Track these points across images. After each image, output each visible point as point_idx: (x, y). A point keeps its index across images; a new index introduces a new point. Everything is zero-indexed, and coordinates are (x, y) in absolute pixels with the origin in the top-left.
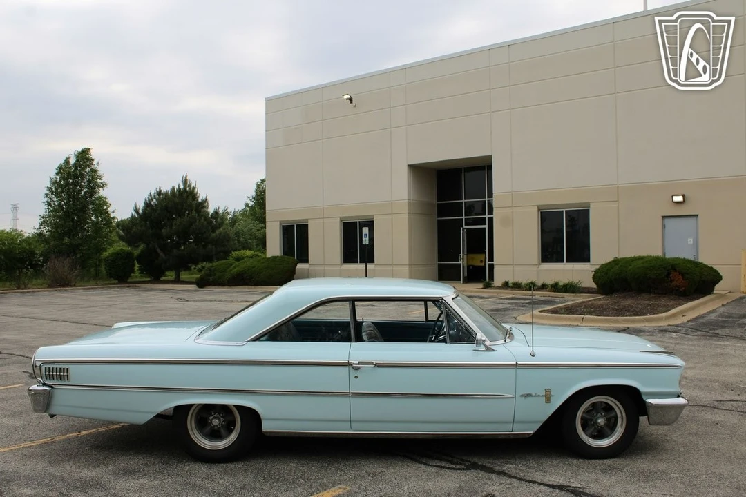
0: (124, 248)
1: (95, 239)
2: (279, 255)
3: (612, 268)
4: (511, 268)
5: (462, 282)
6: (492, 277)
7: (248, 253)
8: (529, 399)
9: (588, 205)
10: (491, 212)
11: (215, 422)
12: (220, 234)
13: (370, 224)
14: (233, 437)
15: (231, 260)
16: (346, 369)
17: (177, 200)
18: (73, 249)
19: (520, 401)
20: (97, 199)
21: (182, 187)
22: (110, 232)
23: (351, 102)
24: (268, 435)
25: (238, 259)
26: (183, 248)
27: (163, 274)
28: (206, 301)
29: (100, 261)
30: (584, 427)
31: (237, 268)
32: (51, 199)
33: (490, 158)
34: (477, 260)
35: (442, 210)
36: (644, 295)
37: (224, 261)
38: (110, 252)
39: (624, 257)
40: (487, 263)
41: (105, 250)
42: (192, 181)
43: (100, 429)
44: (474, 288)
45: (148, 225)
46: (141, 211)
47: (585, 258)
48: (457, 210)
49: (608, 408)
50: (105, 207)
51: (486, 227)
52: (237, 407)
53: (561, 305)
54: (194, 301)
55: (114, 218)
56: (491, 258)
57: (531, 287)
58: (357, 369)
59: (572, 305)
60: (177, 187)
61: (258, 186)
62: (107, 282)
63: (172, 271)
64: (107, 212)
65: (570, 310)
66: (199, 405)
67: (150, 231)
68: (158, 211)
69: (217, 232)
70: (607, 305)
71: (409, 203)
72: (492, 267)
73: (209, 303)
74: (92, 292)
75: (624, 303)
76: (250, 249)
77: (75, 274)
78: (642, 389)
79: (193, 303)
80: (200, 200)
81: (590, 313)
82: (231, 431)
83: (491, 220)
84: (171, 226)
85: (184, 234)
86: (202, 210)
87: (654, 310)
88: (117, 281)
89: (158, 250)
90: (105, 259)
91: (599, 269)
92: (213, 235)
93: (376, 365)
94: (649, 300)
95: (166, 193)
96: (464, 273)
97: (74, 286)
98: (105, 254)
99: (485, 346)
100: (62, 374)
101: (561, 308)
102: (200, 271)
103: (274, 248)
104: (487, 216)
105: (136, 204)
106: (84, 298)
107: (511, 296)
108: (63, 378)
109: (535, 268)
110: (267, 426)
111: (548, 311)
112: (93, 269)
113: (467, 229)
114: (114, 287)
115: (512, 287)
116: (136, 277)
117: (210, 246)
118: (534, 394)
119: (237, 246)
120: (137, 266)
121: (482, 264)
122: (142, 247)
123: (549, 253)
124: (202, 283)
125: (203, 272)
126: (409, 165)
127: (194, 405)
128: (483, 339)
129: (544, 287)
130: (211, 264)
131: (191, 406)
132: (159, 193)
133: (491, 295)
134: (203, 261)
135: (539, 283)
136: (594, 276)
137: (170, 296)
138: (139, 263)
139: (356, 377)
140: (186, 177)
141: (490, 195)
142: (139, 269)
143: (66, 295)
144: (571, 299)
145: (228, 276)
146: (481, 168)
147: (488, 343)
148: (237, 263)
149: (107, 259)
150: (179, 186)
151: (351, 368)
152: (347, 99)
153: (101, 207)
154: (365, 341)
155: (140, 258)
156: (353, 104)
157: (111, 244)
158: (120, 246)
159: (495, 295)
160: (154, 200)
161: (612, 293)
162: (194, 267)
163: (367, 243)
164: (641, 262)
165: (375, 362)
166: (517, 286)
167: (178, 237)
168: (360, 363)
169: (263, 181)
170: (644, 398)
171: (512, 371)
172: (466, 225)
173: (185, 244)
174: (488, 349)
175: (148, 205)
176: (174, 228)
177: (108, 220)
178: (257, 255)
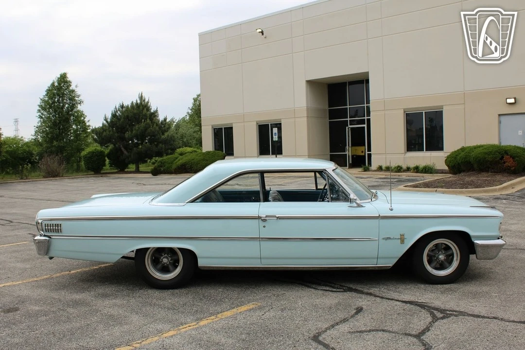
0: (98, 148)
1: (76, 142)
2: (212, 150)
3: (460, 154)
4: (384, 156)
5: (348, 167)
6: (370, 163)
7: (189, 149)
8: (389, 241)
9: (442, 107)
10: (369, 114)
11: (165, 260)
12: (168, 136)
13: (279, 126)
14: (178, 270)
15: (176, 155)
16: (257, 221)
17: (135, 111)
18: (60, 150)
19: (382, 242)
20: (76, 112)
21: (139, 102)
22: (87, 136)
23: (263, 34)
24: (203, 269)
25: (181, 154)
26: (141, 147)
27: (126, 166)
28: (159, 184)
29: (80, 158)
30: (430, 262)
31: (182, 160)
32: (42, 114)
33: (368, 73)
34: (359, 151)
35: (332, 114)
36: (483, 173)
37: (171, 156)
38: (87, 151)
39: (468, 146)
40: (367, 153)
41: (83, 150)
42: (146, 97)
43: (84, 269)
44: (357, 171)
45: (115, 131)
46: (109, 120)
47: (440, 148)
48: (343, 113)
49: (447, 248)
50: (82, 118)
51: (365, 126)
52: (180, 249)
53: (420, 182)
54: (150, 185)
55: (89, 126)
56: (369, 150)
57: (399, 169)
58: (264, 220)
59: (429, 182)
60: (135, 102)
61: (195, 100)
62: (86, 173)
63: (133, 164)
64: (84, 122)
65: (427, 185)
66: (154, 248)
67: (116, 135)
68: (122, 120)
69: (166, 134)
70: (454, 181)
71: (308, 109)
72: (370, 156)
73: (160, 186)
74: (75, 180)
75: (467, 179)
76: (190, 147)
77: (62, 168)
78: (471, 233)
79: (148, 186)
80: (152, 111)
81: (442, 187)
82: (176, 267)
83: (369, 120)
84: (132, 131)
85: (141, 137)
86: (154, 119)
87: (490, 184)
88: (93, 173)
89: (123, 149)
90: (84, 156)
91: (450, 155)
92: (163, 137)
93: (278, 218)
94: (487, 177)
95: (128, 106)
96: (349, 160)
97: (62, 176)
98: (84, 153)
99: (357, 203)
100: (57, 228)
101: (420, 184)
102: (154, 163)
103: (208, 145)
104: (366, 118)
105: (105, 115)
106: (69, 185)
107: (384, 177)
108: (57, 231)
109: (403, 156)
110: (201, 263)
111: (410, 186)
112: (75, 164)
113: (352, 128)
114: (91, 177)
115: (385, 170)
116: (107, 169)
117: (160, 145)
118: (392, 238)
119: (181, 145)
120: (107, 161)
121: (363, 154)
122: (111, 146)
123: (413, 144)
124: (156, 172)
125: (156, 165)
126: (306, 81)
127: (150, 248)
128: (355, 198)
129: (408, 169)
130: (161, 159)
131: (148, 249)
132: (122, 107)
133: (369, 176)
134: (156, 156)
135: (404, 167)
136: (446, 160)
137: (132, 182)
138: (108, 158)
139: (264, 227)
140: (142, 94)
141: (368, 102)
142: (109, 164)
143: (56, 183)
144: (429, 178)
145: (174, 166)
146: (362, 82)
147: (358, 202)
148: (181, 157)
149: (85, 157)
150: (137, 101)
151: (260, 220)
152: (259, 32)
153: (80, 119)
154: (270, 201)
155: (109, 156)
156: (264, 36)
157: (87, 145)
158: (95, 147)
159: (372, 176)
160: (119, 112)
161: (460, 173)
162: (149, 161)
163: (277, 140)
164: (481, 148)
165: (277, 216)
166: (388, 169)
167: (137, 139)
168: (266, 216)
169: (199, 96)
170: (473, 240)
171: (377, 221)
172: (350, 125)
173: (142, 144)
174: (359, 206)
175: (114, 115)
176: (134, 132)
177: (85, 128)
178: (195, 151)
